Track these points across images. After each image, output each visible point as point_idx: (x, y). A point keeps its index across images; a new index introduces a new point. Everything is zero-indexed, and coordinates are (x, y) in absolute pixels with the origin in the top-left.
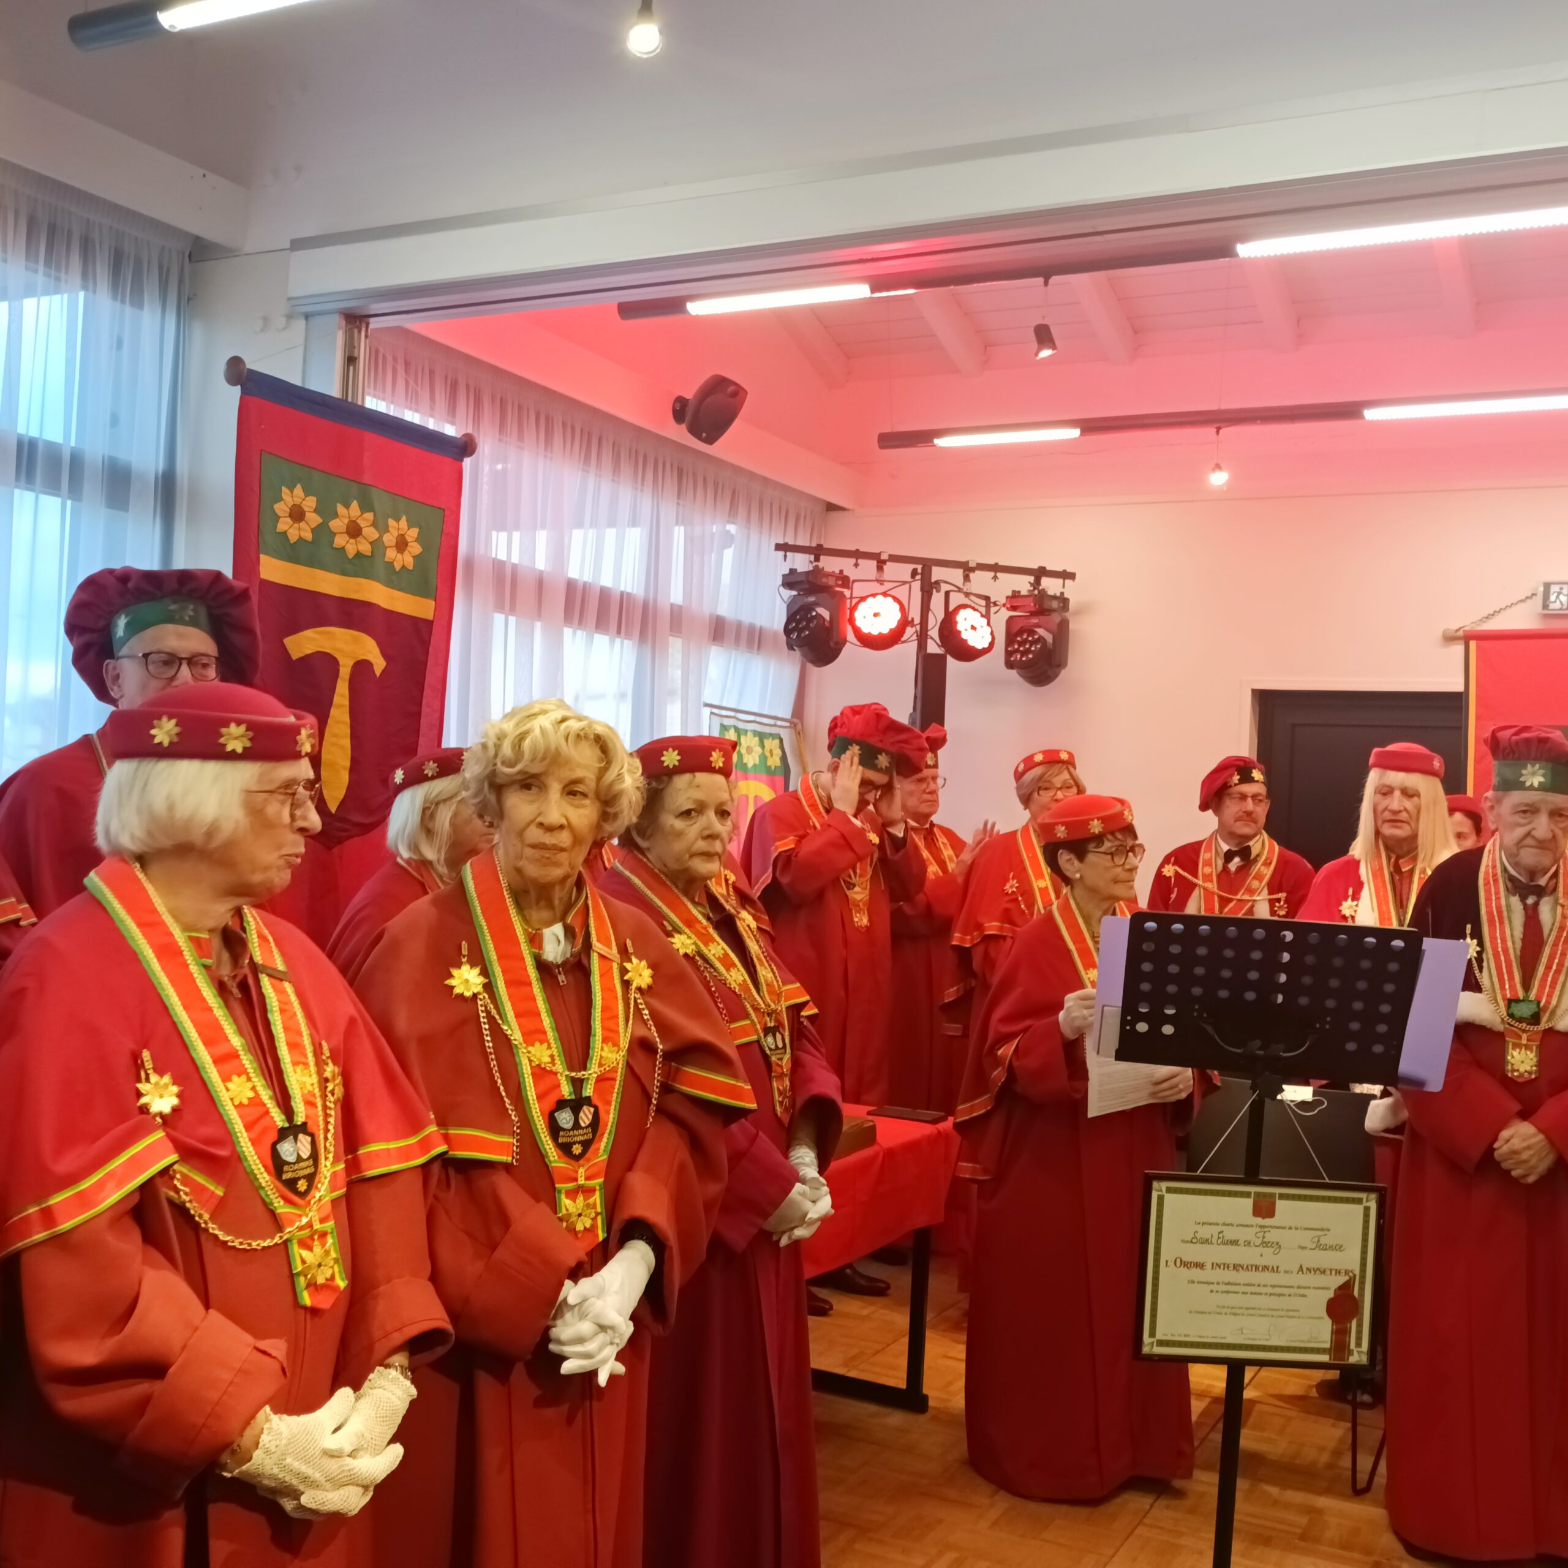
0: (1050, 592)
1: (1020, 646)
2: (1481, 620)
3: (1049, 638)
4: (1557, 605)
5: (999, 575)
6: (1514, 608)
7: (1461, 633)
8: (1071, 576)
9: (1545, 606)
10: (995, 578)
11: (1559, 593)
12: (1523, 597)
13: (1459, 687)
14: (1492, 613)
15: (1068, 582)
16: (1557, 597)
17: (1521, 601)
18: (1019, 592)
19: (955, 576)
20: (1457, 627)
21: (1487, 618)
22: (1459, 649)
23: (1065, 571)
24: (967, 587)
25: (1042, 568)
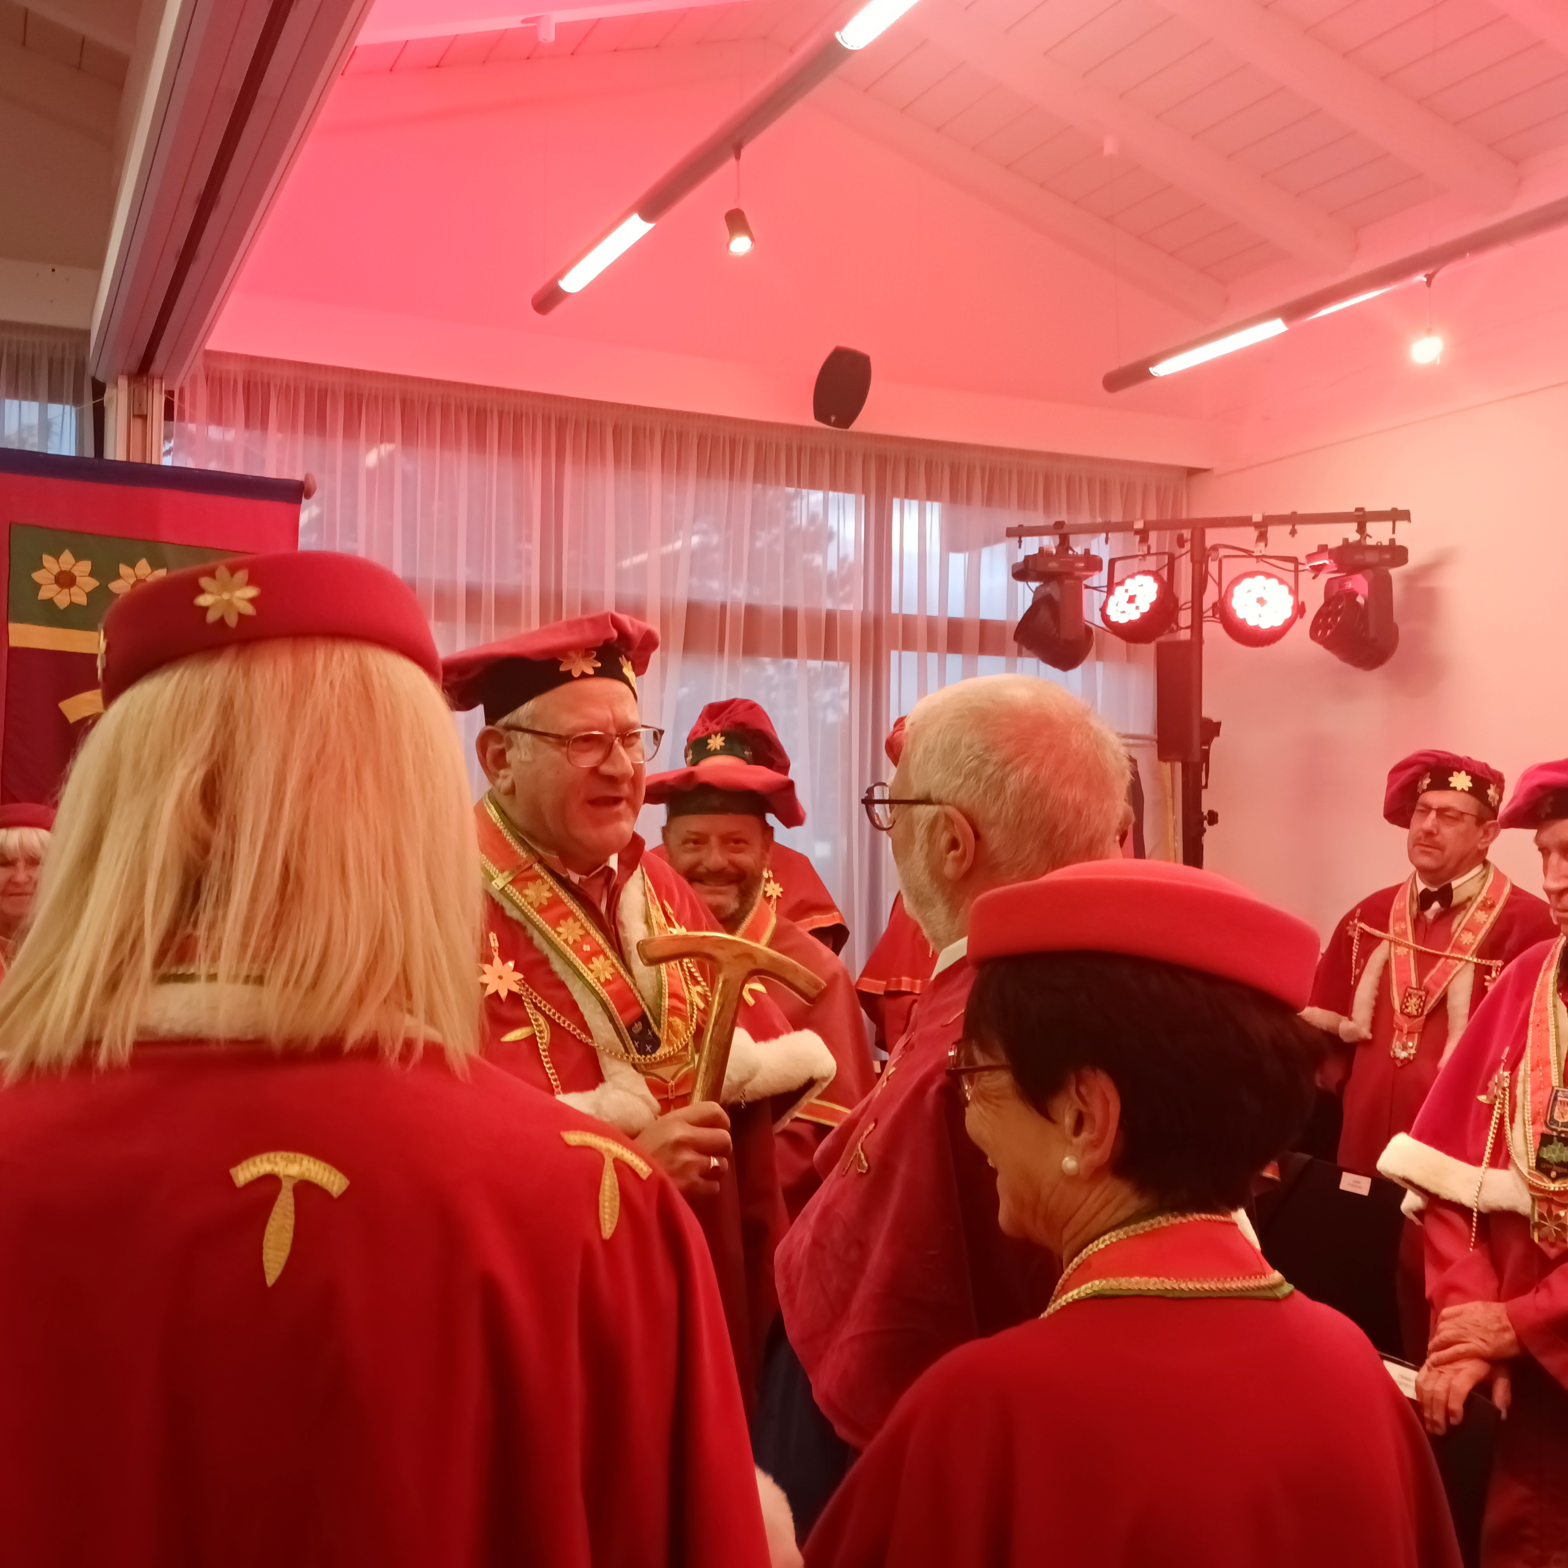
5: (1298, 527)
8: (1405, 515)
10: (1293, 533)
15: (1398, 523)
18: (1326, 546)
19: (1246, 537)
23: (1395, 510)
24: (1260, 549)
25: (1361, 509)
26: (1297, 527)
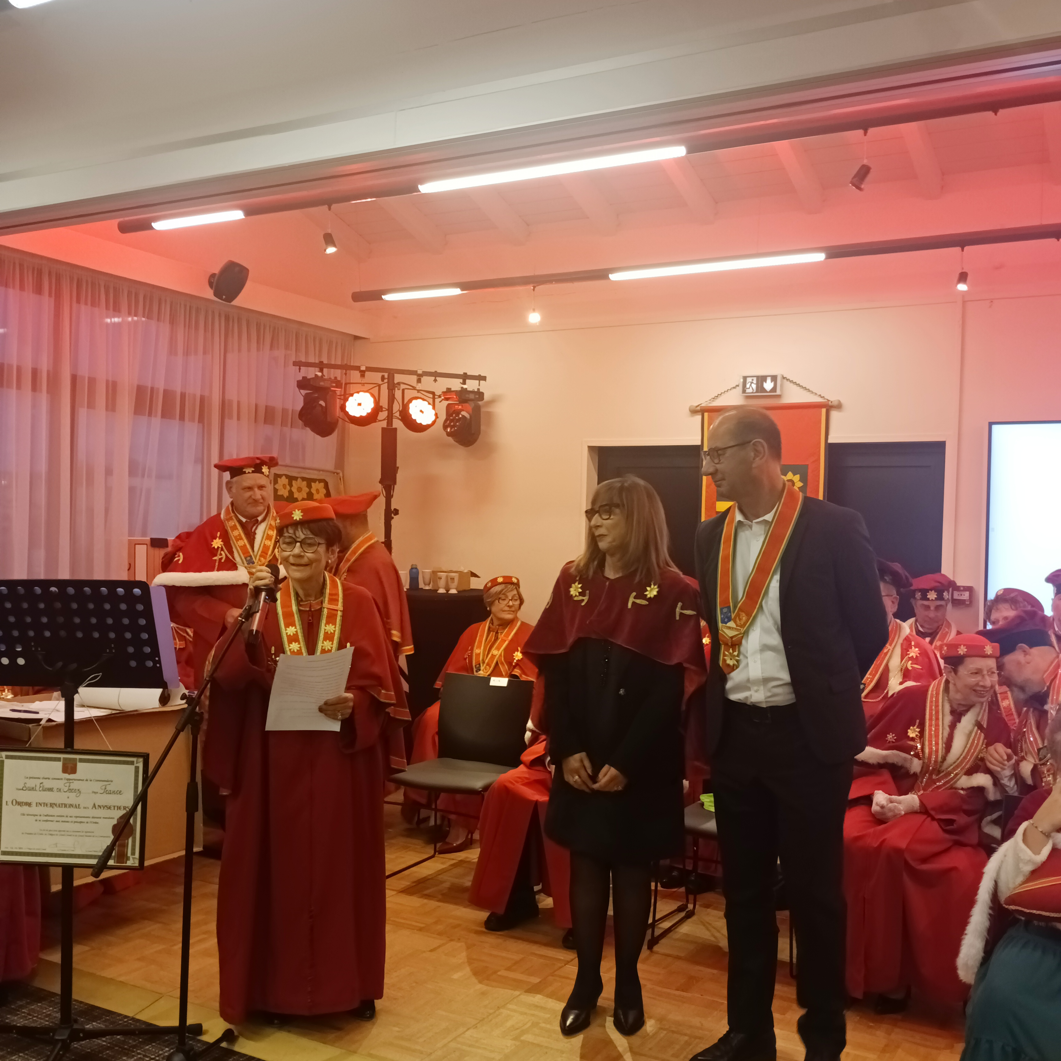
0: (470, 389)
1: (451, 422)
2: (711, 400)
4: (750, 390)
6: (730, 392)
7: (699, 408)
8: (484, 378)
9: (744, 391)
10: (435, 381)
11: (752, 383)
12: (734, 386)
13: (699, 443)
14: (717, 396)
15: (481, 382)
18: (451, 389)
19: (412, 380)
20: (697, 405)
21: (714, 398)
22: (699, 417)
23: (480, 375)
24: (419, 387)
25: (465, 374)
26: (437, 378)
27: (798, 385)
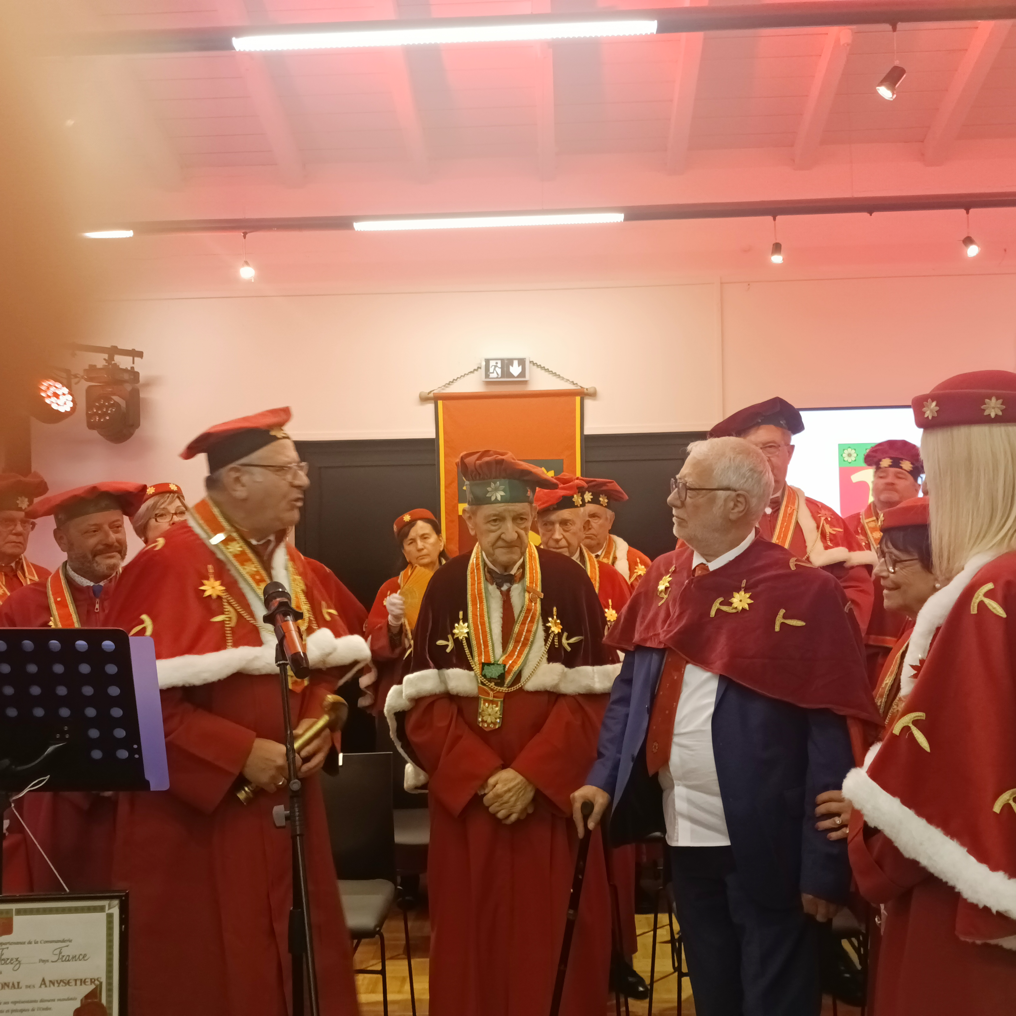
0: (122, 366)
1: (97, 410)
2: (444, 386)
3: (122, 403)
4: (495, 375)
6: (467, 377)
7: (431, 395)
8: (140, 354)
9: (487, 376)
11: (496, 366)
12: (472, 370)
13: (433, 436)
14: (452, 380)
15: (136, 359)
16: (494, 369)
17: (471, 372)
18: (96, 366)
20: (429, 391)
21: (449, 384)
22: (430, 407)
23: (134, 350)
25: (113, 347)
27: (547, 370)
